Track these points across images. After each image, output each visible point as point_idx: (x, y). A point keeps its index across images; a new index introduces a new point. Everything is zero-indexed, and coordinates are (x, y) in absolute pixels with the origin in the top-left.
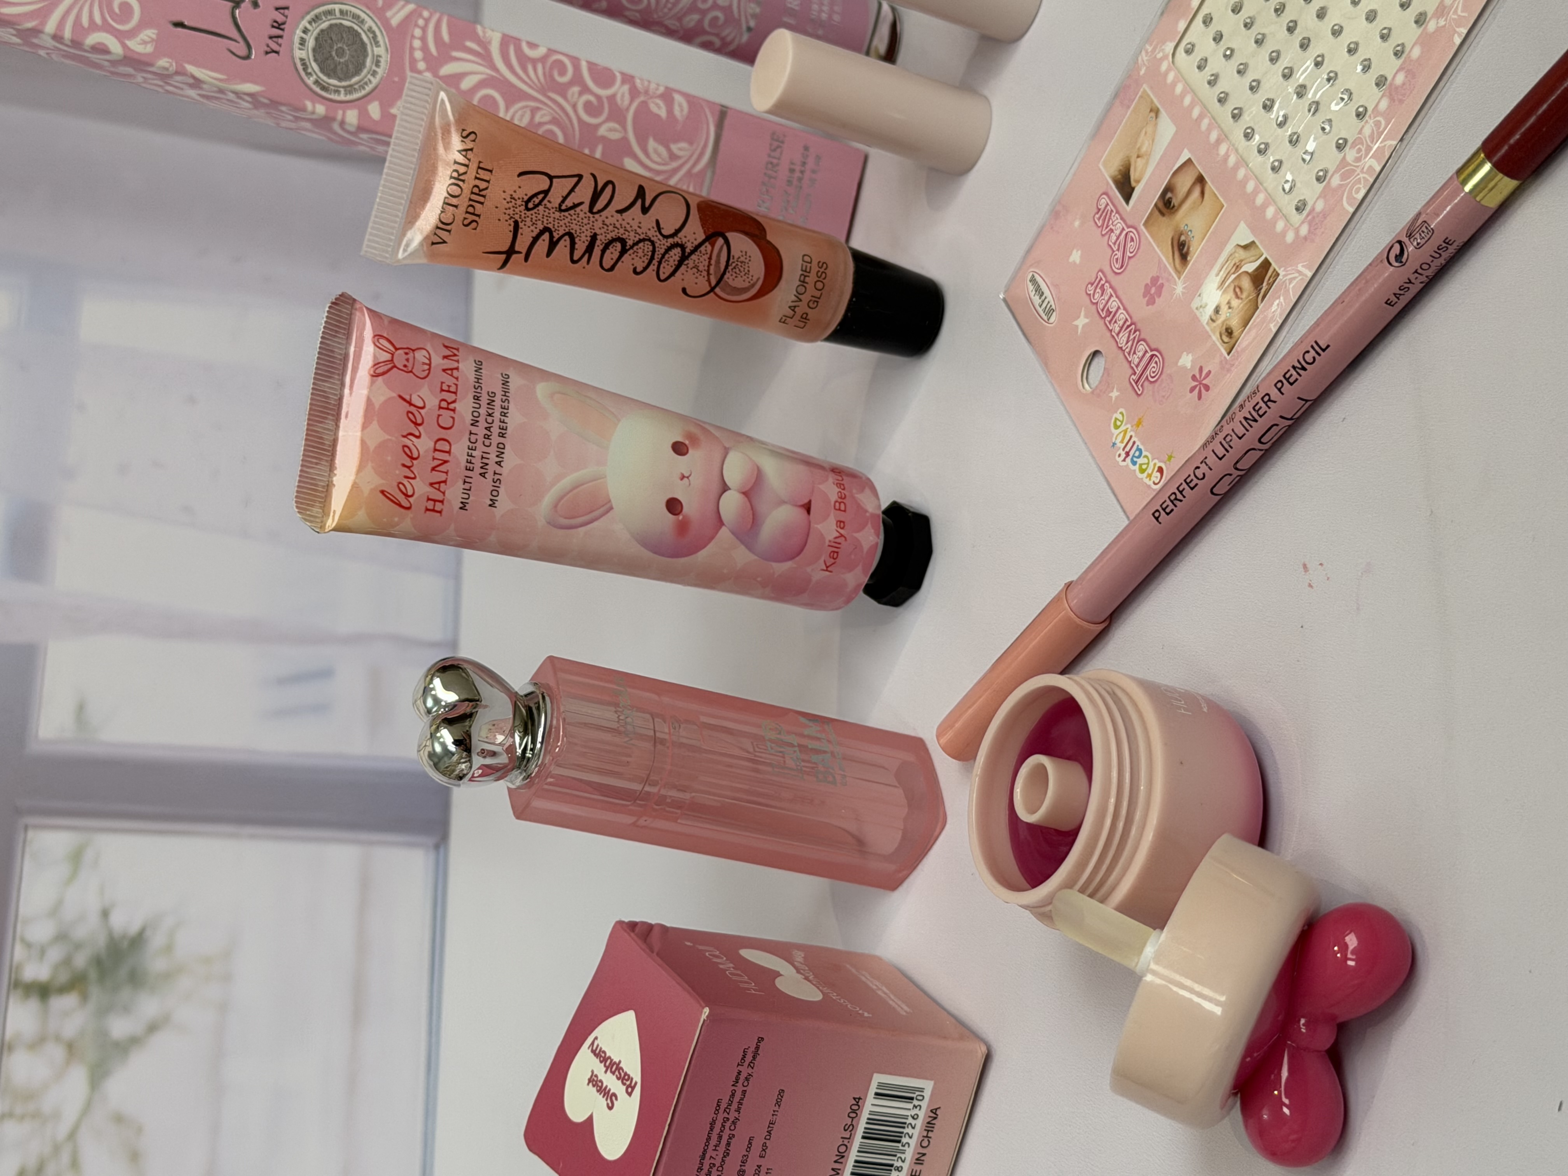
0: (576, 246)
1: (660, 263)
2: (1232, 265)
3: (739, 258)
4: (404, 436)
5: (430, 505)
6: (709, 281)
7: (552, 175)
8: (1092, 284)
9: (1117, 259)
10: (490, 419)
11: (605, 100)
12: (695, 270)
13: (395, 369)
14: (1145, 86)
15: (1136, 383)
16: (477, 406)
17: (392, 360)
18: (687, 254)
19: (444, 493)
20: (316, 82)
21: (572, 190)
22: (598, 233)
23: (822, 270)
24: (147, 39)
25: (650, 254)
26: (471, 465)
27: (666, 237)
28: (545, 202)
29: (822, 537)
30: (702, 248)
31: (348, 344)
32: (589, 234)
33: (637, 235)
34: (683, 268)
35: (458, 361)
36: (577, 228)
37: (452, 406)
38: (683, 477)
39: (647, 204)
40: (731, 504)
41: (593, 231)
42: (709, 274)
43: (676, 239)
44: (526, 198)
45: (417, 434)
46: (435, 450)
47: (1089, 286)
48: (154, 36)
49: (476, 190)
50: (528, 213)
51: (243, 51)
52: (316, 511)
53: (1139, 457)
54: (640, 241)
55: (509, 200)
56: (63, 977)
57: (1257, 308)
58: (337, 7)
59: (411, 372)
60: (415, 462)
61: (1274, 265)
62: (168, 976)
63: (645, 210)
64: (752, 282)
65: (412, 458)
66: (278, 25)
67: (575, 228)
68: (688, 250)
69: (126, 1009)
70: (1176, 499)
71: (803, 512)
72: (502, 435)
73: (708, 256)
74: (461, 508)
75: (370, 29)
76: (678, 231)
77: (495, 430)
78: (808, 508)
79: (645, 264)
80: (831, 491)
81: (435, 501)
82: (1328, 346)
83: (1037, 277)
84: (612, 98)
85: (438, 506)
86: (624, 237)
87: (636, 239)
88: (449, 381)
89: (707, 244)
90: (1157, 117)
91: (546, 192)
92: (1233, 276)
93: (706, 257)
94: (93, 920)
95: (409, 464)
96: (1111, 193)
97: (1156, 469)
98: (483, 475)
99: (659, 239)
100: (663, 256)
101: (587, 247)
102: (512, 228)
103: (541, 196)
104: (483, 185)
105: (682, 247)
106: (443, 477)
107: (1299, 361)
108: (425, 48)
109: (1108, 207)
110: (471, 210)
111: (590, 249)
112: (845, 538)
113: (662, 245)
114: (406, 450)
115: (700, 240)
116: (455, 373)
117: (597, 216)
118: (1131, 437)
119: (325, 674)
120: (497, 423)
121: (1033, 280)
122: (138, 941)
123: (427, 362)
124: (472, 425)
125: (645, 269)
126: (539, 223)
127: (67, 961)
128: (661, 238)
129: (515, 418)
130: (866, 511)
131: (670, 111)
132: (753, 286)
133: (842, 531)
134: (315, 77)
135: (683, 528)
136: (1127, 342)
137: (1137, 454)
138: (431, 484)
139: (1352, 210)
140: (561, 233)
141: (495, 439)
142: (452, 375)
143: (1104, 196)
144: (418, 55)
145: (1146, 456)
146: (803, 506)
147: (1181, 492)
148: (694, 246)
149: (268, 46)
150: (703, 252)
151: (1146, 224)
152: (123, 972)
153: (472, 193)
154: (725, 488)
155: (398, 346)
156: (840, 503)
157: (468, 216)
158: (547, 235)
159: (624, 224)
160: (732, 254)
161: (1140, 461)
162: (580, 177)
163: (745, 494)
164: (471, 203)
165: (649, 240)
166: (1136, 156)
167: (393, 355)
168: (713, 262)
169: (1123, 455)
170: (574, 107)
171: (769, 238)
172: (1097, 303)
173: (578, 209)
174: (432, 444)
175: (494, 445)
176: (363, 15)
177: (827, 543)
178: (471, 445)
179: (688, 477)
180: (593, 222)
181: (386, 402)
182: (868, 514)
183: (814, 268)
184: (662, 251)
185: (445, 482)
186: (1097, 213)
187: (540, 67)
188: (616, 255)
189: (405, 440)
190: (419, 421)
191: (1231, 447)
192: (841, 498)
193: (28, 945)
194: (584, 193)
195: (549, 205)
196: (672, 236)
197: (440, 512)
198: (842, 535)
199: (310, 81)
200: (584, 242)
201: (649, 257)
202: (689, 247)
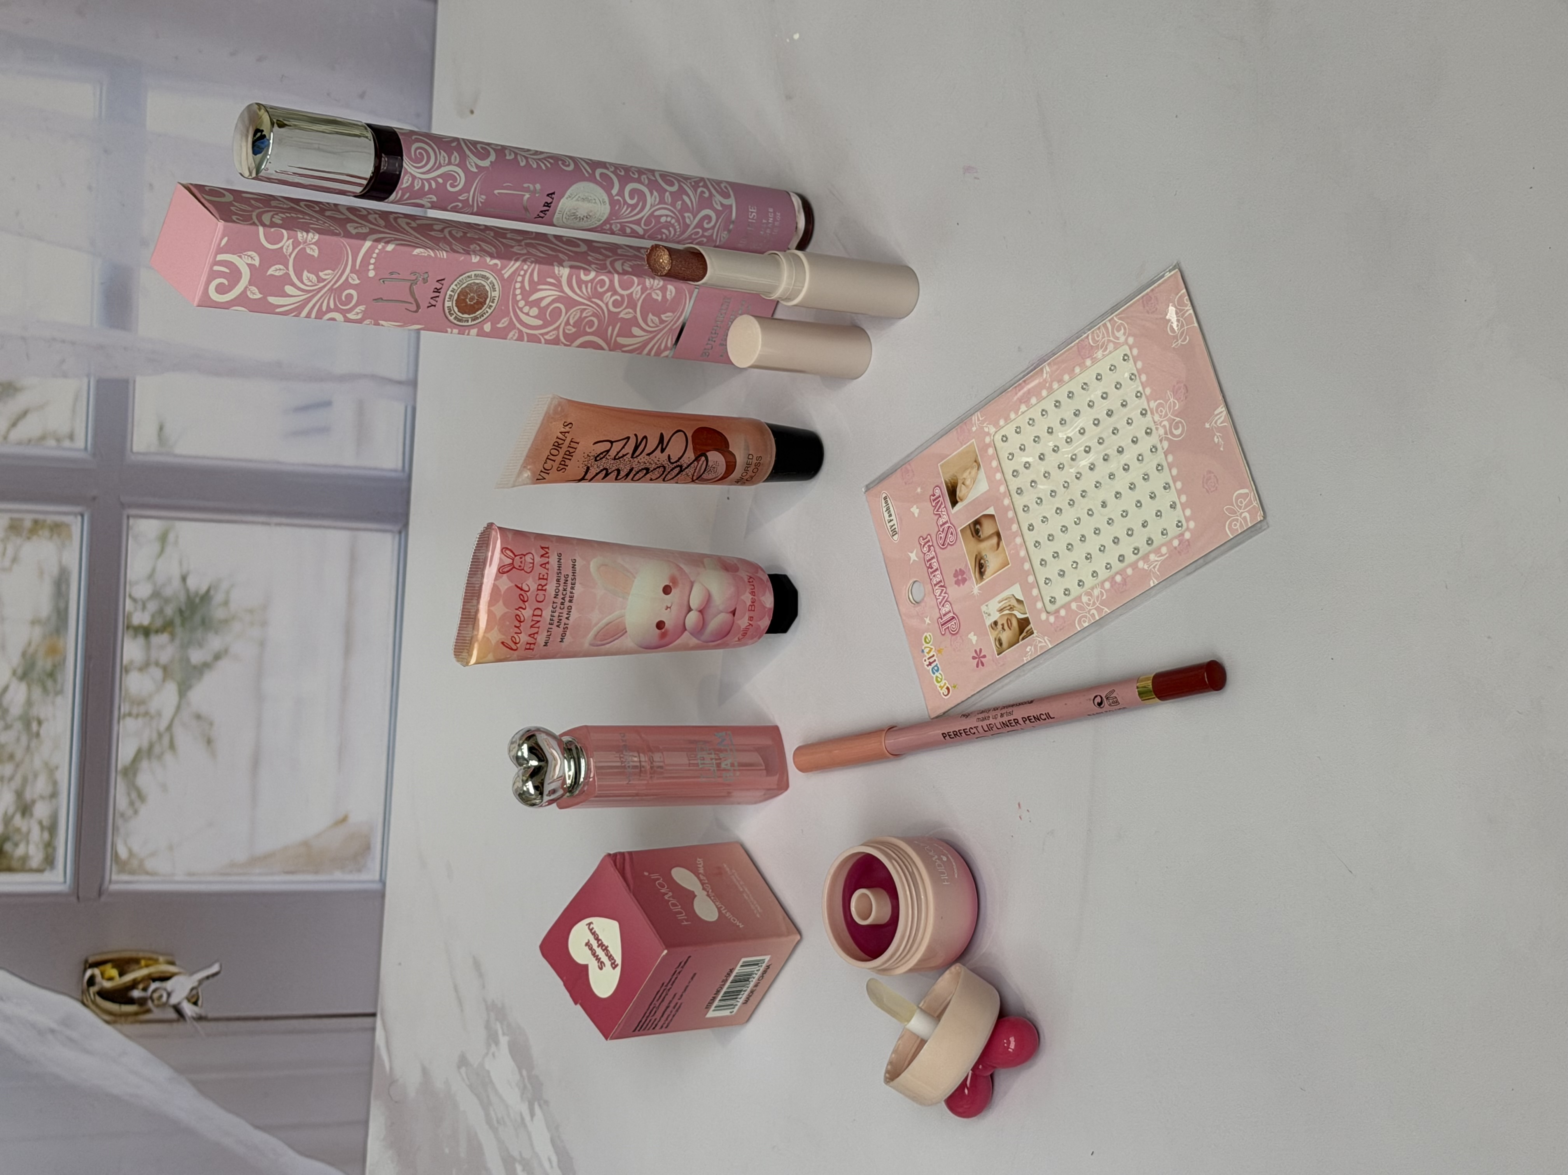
0: (621, 473)
1: (666, 476)
2: (1007, 605)
3: (713, 464)
4: (517, 609)
5: (528, 646)
6: (692, 478)
7: (613, 440)
8: (923, 539)
9: (941, 537)
10: (564, 593)
12: (687, 474)
13: (514, 569)
15: (942, 625)
16: (558, 585)
17: (513, 564)
19: (536, 639)
20: (456, 318)
21: (623, 447)
22: (634, 466)
23: (758, 461)
24: (359, 311)
25: (663, 471)
26: (552, 622)
27: (672, 463)
28: (607, 456)
29: (740, 627)
30: (692, 465)
31: (488, 550)
32: (629, 468)
33: (656, 464)
34: (680, 475)
35: (548, 557)
36: (623, 465)
37: (544, 588)
38: (667, 608)
39: (665, 445)
40: (692, 618)
41: (632, 466)
42: (693, 476)
43: (678, 463)
44: (596, 455)
45: (524, 607)
46: (534, 615)
47: (921, 538)
48: (363, 309)
49: (568, 453)
50: (596, 463)
51: (415, 309)
52: (465, 654)
53: (937, 671)
54: (658, 467)
55: (586, 457)
56: (159, 623)
57: (1018, 642)
58: (473, 273)
59: (523, 569)
60: (522, 624)
61: (1031, 625)
62: (226, 622)
63: (663, 451)
64: (720, 472)
65: (520, 622)
66: (437, 290)
67: (621, 466)
68: (684, 468)
69: (201, 645)
70: (957, 734)
71: (730, 616)
72: (570, 601)
73: (695, 467)
74: (544, 645)
75: (491, 283)
76: (680, 458)
77: (567, 599)
78: (734, 613)
79: (658, 476)
81: (531, 644)
82: (1054, 718)
83: (888, 499)
84: (630, 296)
85: (532, 646)
86: (649, 466)
87: (655, 466)
88: (544, 571)
89: (695, 462)
90: (978, 469)
91: (608, 451)
92: (1007, 612)
93: (693, 469)
94: (176, 583)
95: (518, 625)
97: (945, 687)
98: (558, 626)
100: (669, 472)
102: (585, 470)
103: (604, 454)
104: (571, 450)
105: (681, 466)
106: (536, 630)
107: (1037, 715)
108: (522, 287)
109: (940, 499)
110: (563, 463)
111: (628, 474)
112: (752, 626)
113: (669, 467)
114: (517, 617)
115: (691, 461)
116: (547, 566)
117: (635, 459)
118: (933, 656)
119: (328, 404)
120: (568, 594)
121: (885, 498)
122: (206, 597)
123: (532, 561)
124: (555, 597)
125: (657, 479)
126: (601, 466)
127: (161, 611)
128: (669, 464)
129: (578, 590)
130: (765, 607)
131: (664, 296)
132: (717, 477)
133: (751, 622)
134: (455, 315)
135: (663, 636)
136: (940, 595)
137: (936, 668)
138: (530, 635)
139: (1079, 629)
140: (614, 469)
141: (567, 604)
142: (545, 568)
144: (518, 292)
145: (940, 674)
146: (731, 612)
147: (960, 732)
148: (688, 464)
149: (430, 303)
151: (961, 531)
152: (197, 618)
153: (565, 454)
154: (689, 610)
155: (516, 554)
156: (752, 606)
157: (560, 466)
158: (604, 472)
159: (650, 461)
160: (709, 463)
161: (937, 674)
162: (628, 438)
163: (701, 611)
164: (564, 459)
165: (663, 466)
166: (962, 482)
167: (513, 560)
168: (697, 471)
169: (927, 663)
170: (607, 305)
171: (730, 449)
172: (925, 554)
173: (625, 458)
174: (531, 612)
175: (566, 608)
176: (488, 275)
177: (742, 629)
178: (553, 609)
179: (670, 608)
180: (633, 461)
181: (508, 589)
182: (766, 609)
183: (754, 461)
184: (669, 469)
185: (537, 633)
186: (933, 496)
187: (590, 285)
188: (643, 474)
189: (517, 611)
190: (526, 600)
192: (753, 603)
193: (134, 600)
194: (629, 449)
195: (608, 457)
196: (676, 462)
197: (533, 649)
198: (750, 624)
199: (452, 318)
200: (626, 471)
201: (661, 473)
202: (685, 465)
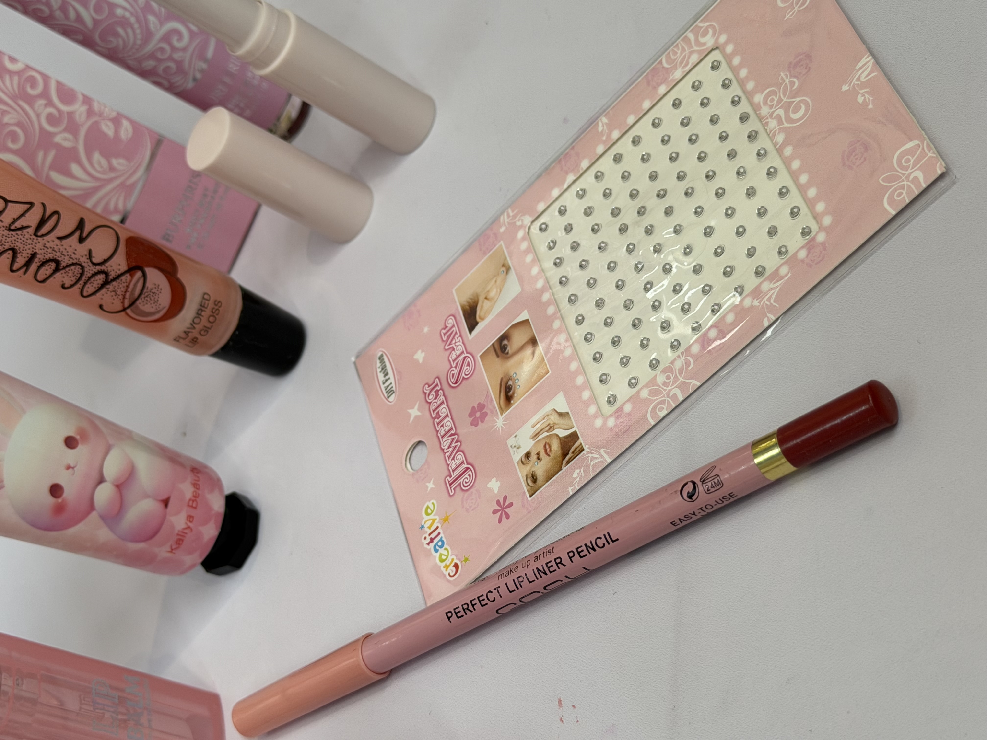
0: (17, 260)
1: (85, 283)
2: (545, 425)
3: (152, 289)
6: (123, 303)
7: (8, 199)
8: (429, 386)
9: (453, 375)
11: (66, 115)
12: (113, 293)
14: (502, 242)
15: (450, 485)
18: (109, 280)
21: (23, 215)
22: (38, 252)
23: (217, 307)
25: (79, 275)
27: (95, 264)
29: (173, 527)
30: (123, 278)
32: (30, 252)
33: (71, 260)
34: (104, 291)
36: (21, 246)
38: (69, 467)
39: (85, 235)
40: (104, 493)
41: (35, 251)
42: (124, 298)
43: (103, 268)
47: (427, 386)
53: (441, 547)
54: (73, 264)
57: (561, 469)
61: (581, 440)
63: (81, 240)
64: (158, 309)
67: (18, 245)
68: (111, 277)
70: (468, 609)
71: (160, 506)
73: (127, 284)
76: (106, 261)
78: (166, 503)
79: (72, 283)
80: (187, 490)
82: (617, 540)
83: (385, 357)
84: (70, 115)
86: (60, 259)
87: (70, 262)
89: (128, 275)
90: (507, 273)
92: (546, 434)
93: (125, 285)
96: (458, 318)
99: (89, 265)
100: (90, 278)
101: (27, 262)
105: (106, 274)
107: (591, 542)
109: (454, 329)
111: (28, 264)
112: (192, 530)
113: (90, 270)
115: (122, 271)
117: (40, 239)
121: (381, 358)
125: (72, 286)
128: (90, 264)
130: (211, 509)
131: (117, 132)
132: (158, 312)
133: (190, 524)
135: (59, 509)
136: (449, 447)
139: (653, 423)
143: (452, 317)
145: (446, 549)
146: (163, 501)
147: (473, 605)
148: (117, 274)
150: (124, 280)
151: (481, 356)
154: (101, 480)
156: (193, 501)
159: (62, 249)
160: (146, 285)
161: (441, 551)
162: (31, 204)
163: (118, 486)
165: (81, 265)
166: (484, 297)
168: (130, 290)
169: (428, 540)
170: (38, 116)
171: (179, 276)
172: (430, 403)
173: (25, 231)
177: (176, 532)
179: (73, 468)
180: (36, 243)
182: (213, 512)
183: (211, 305)
184: (89, 275)
186: (445, 329)
187: (16, 79)
188: (49, 272)
191: (521, 587)
192: (195, 497)
194: (33, 219)
196: (100, 264)
198: (189, 527)
200: (25, 258)
201: (77, 278)
202: (112, 275)
